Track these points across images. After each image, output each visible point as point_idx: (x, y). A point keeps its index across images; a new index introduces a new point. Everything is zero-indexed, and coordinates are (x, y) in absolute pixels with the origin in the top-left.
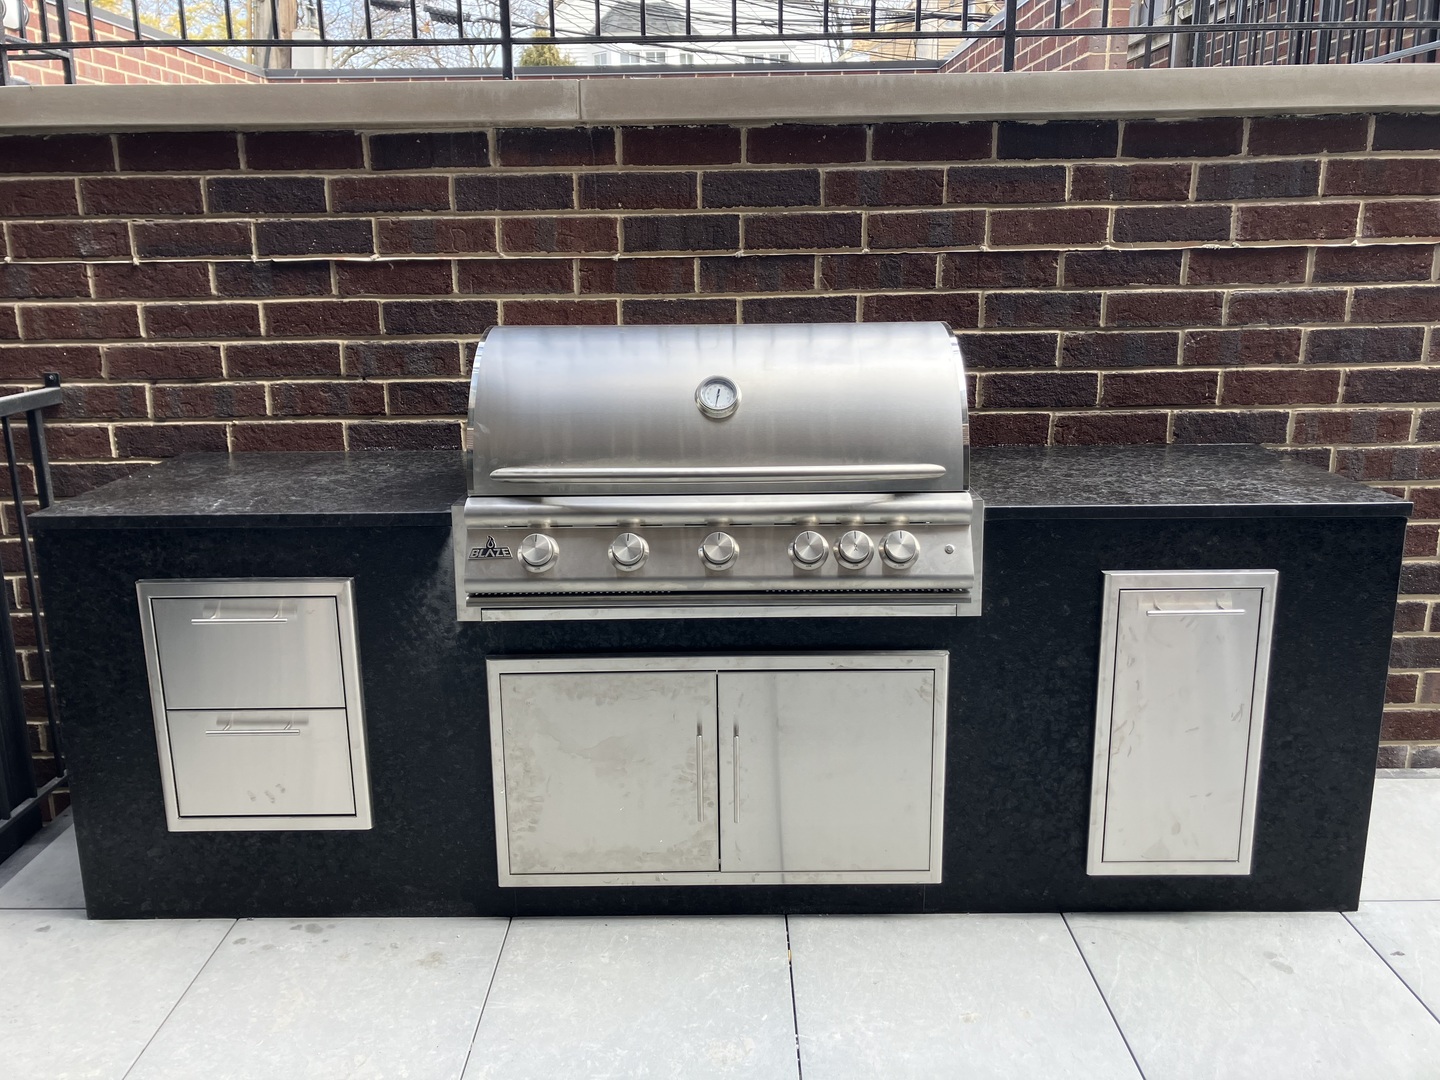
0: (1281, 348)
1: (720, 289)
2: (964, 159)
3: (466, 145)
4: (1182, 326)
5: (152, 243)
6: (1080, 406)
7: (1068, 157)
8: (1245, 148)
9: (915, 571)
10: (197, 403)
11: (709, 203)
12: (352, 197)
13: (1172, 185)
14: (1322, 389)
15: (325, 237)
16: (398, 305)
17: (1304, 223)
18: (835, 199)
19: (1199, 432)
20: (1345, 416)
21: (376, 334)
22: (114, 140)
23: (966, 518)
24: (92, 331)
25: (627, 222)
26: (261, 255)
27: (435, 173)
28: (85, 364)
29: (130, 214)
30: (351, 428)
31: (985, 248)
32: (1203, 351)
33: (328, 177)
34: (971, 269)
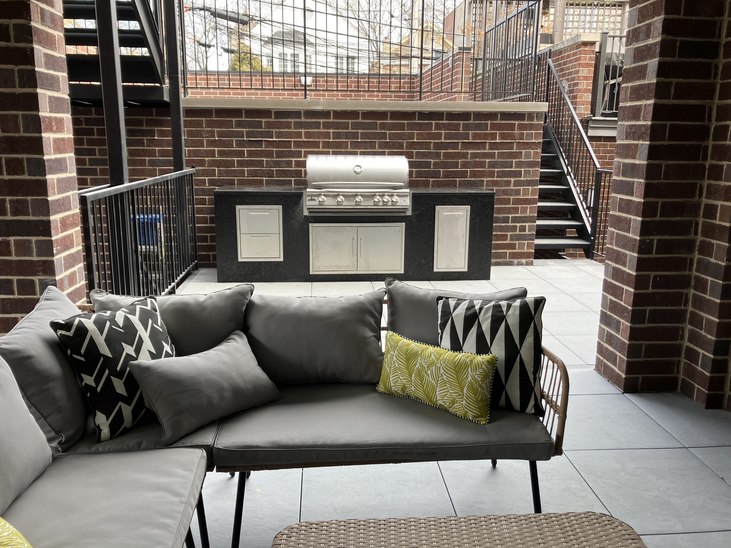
0: (482, 164)
1: (355, 149)
2: (410, 120)
3: (297, 114)
4: (460, 159)
5: (221, 135)
6: (437, 178)
7: (433, 120)
8: (472, 119)
9: (398, 204)
10: (229, 173)
11: (352, 129)
12: (269, 125)
13: (456, 127)
14: (491, 174)
15: (262, 134)
16: (279, 151)
17: (486, 136)
18: (381, 129)
19: (464, 184)
20: (497, 180)
21: (273, 157)
22: (214, 111)
23: (408, 194)
24: (204, 155)
25: (333, 132)
26: (246, 138)
27: (289, 120)
28: (202, 163)
29: (216, 128)
30: (266, 180)
31: (415, 141)
32: (465, 165)
33: (263, 120)
34: (412, 145)
